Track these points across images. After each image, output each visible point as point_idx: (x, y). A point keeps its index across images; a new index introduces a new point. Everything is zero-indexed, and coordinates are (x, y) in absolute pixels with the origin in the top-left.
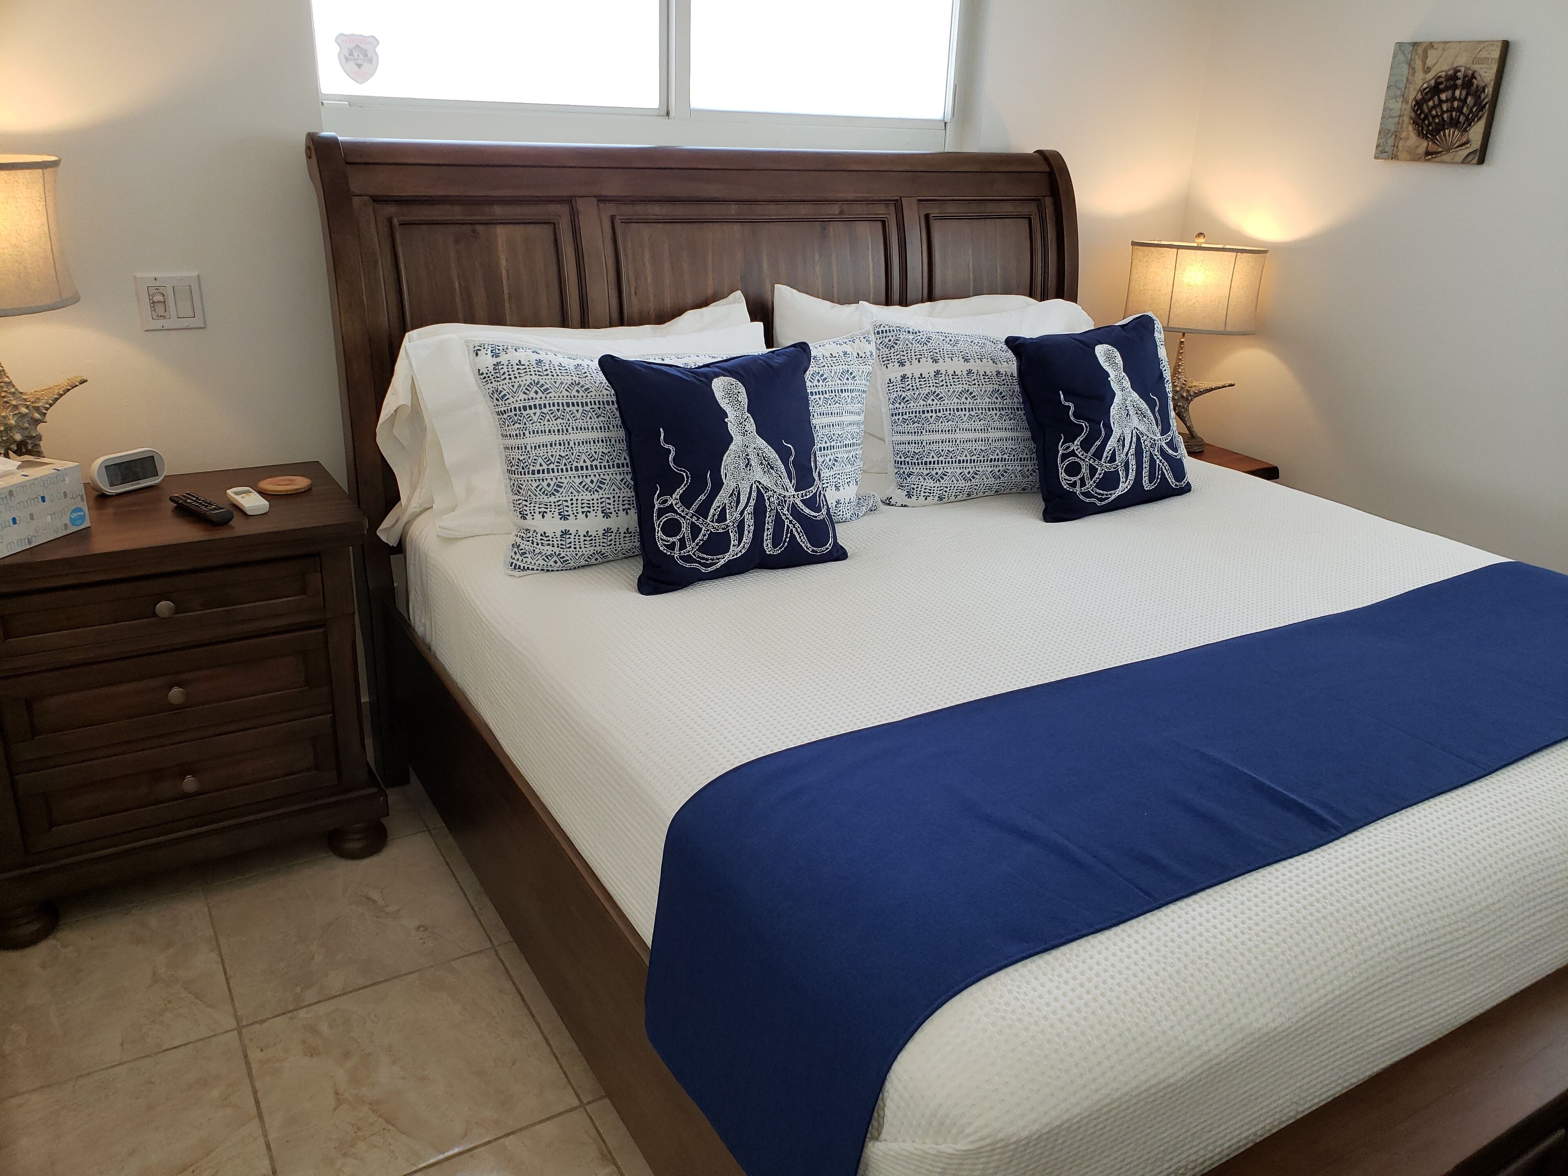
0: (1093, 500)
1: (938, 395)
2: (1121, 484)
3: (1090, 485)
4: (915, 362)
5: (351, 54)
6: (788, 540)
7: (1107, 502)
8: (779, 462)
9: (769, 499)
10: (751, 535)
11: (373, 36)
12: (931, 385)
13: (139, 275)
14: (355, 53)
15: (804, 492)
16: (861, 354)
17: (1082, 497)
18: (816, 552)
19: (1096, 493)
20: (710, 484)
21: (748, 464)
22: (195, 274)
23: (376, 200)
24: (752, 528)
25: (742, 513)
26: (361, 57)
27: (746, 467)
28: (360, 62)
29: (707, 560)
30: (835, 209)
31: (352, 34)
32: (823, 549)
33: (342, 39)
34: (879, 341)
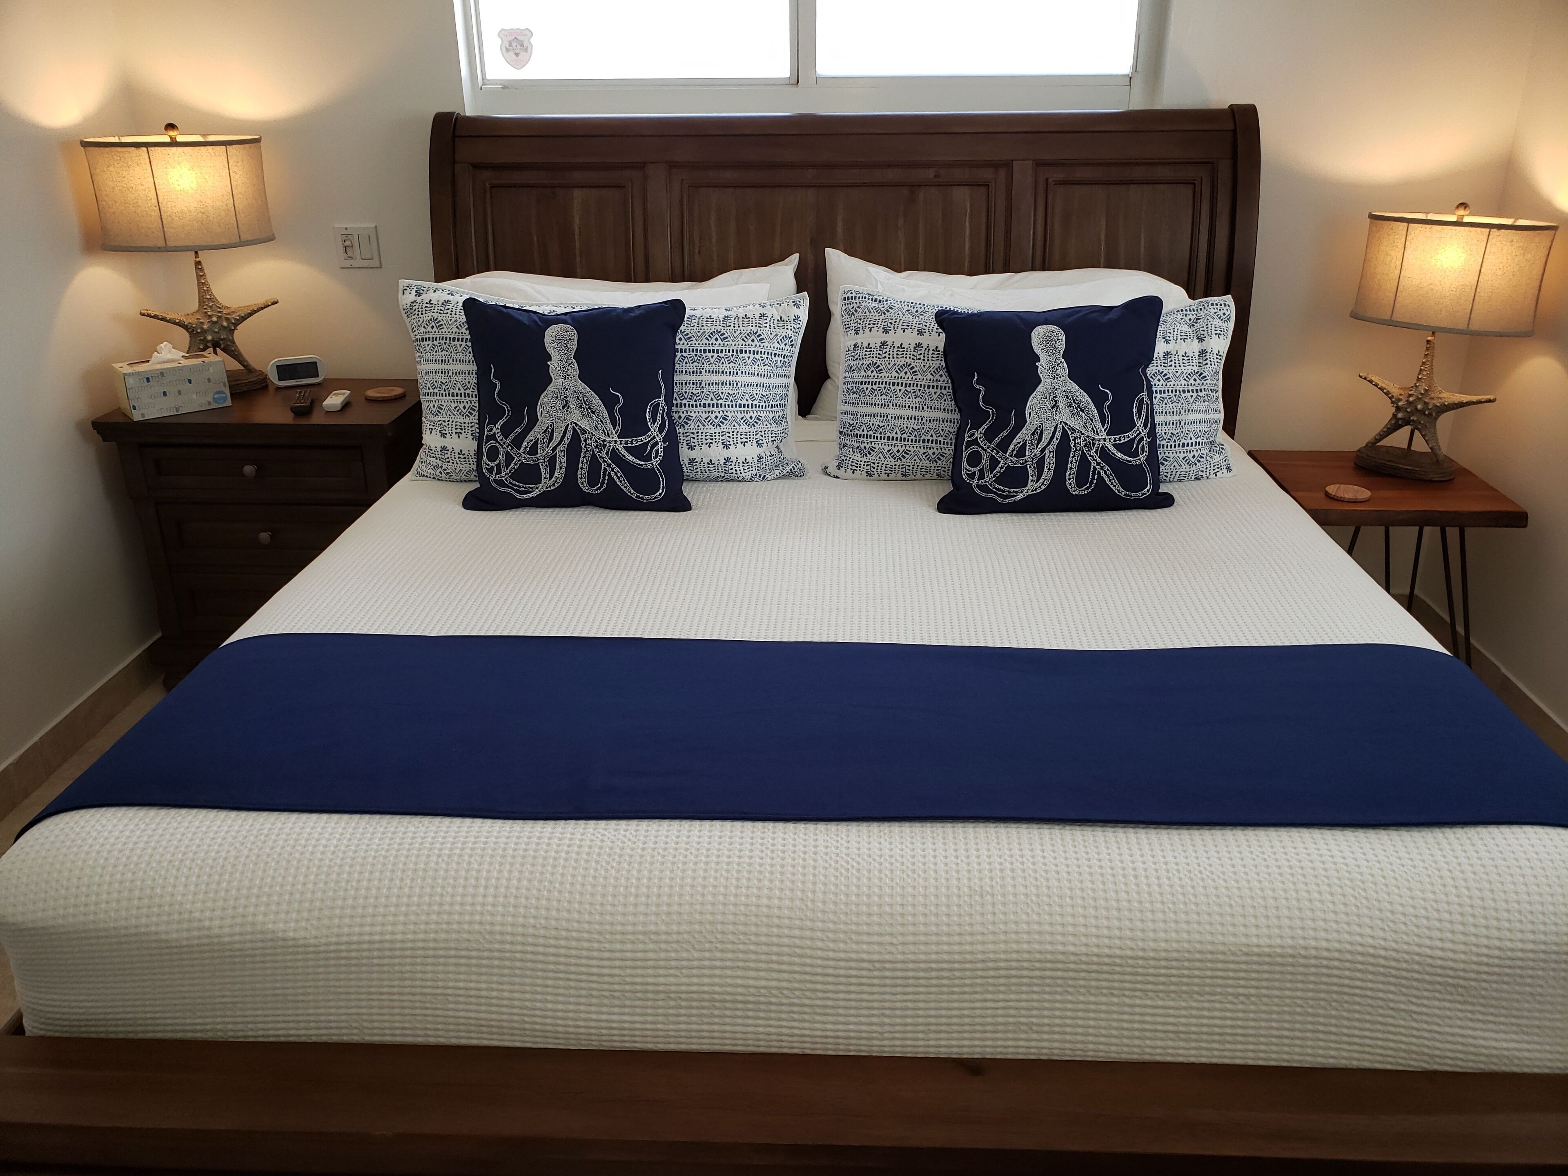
0: (990, 495)
1: (913, 368)
2: (1030, 483)
3: (989, 478)
4: (900, 331)
5: (510, 45)
6: (606, 482)
7: (1012, 500)
8: (603, 408)
9: (585, 441)
10: (563, 471)
11: (527, 29)
12: (908, 356)
13: (337, 226)
14: (514, 44)
15: (630, 440)
16: (785, 318)
17: (977, 490)
18: (642, 499)
19: (995, 488)
20: (526, 419)
21: (566, 405)
22: (374, 226)
23: (476, 166)
24: (565, 465)
25: (554, 449)
26: (519, 47)
27: (563, 407)
28: (517, 51)
29: (519, 487)
30: (931, 173)
31: (518, 29)
32: (651, 497)
33: (503, 33)
34: (844, 308)
